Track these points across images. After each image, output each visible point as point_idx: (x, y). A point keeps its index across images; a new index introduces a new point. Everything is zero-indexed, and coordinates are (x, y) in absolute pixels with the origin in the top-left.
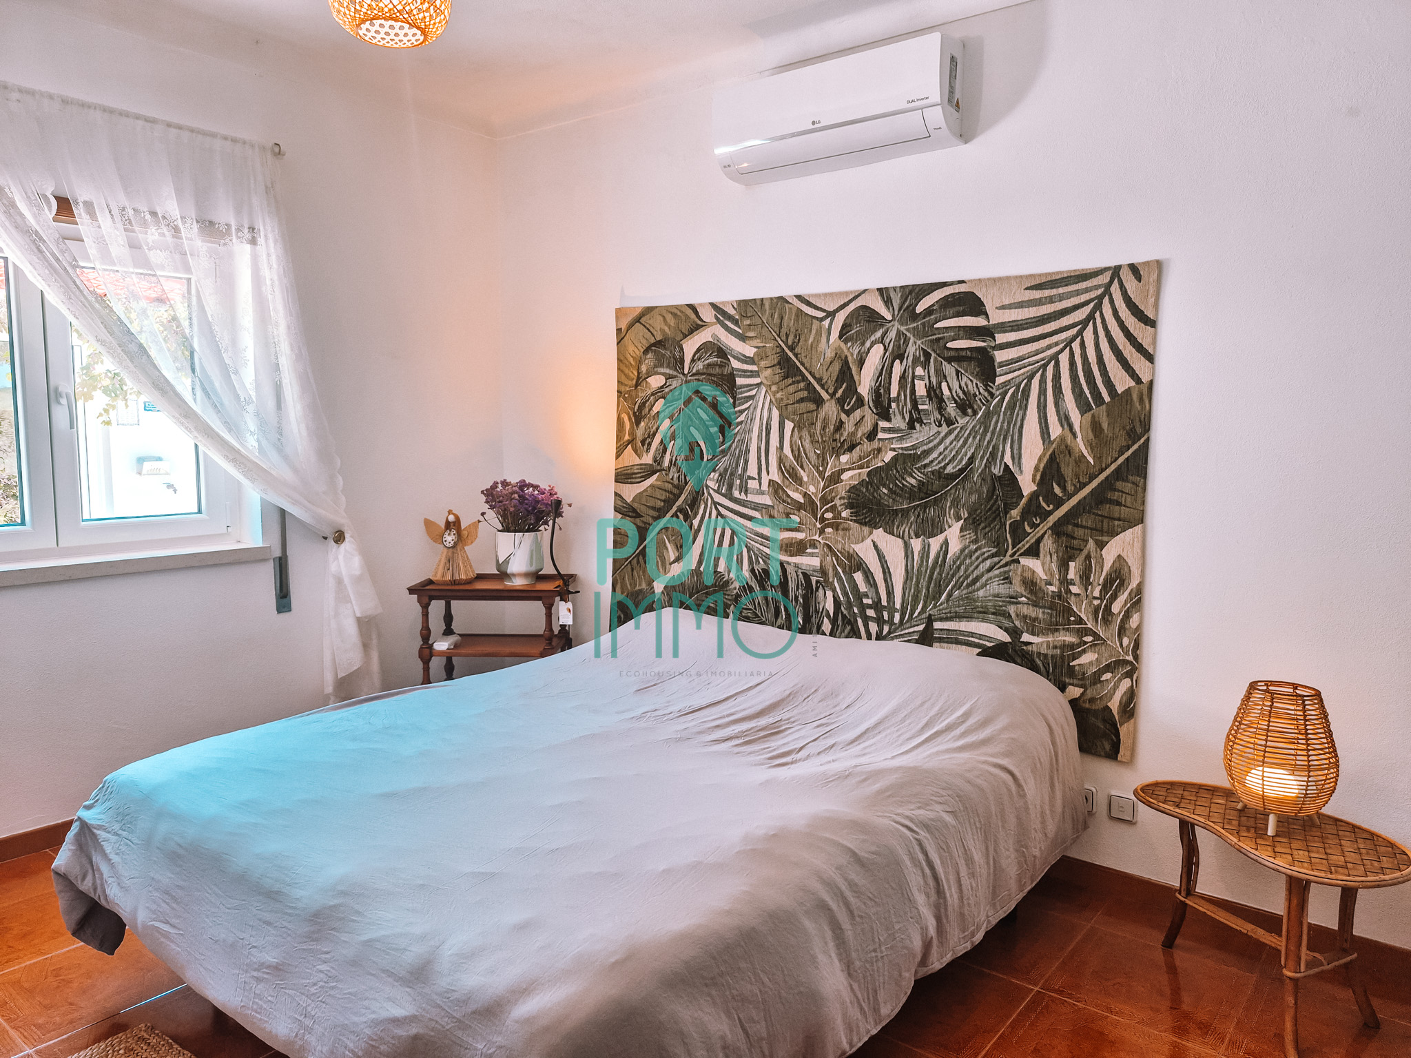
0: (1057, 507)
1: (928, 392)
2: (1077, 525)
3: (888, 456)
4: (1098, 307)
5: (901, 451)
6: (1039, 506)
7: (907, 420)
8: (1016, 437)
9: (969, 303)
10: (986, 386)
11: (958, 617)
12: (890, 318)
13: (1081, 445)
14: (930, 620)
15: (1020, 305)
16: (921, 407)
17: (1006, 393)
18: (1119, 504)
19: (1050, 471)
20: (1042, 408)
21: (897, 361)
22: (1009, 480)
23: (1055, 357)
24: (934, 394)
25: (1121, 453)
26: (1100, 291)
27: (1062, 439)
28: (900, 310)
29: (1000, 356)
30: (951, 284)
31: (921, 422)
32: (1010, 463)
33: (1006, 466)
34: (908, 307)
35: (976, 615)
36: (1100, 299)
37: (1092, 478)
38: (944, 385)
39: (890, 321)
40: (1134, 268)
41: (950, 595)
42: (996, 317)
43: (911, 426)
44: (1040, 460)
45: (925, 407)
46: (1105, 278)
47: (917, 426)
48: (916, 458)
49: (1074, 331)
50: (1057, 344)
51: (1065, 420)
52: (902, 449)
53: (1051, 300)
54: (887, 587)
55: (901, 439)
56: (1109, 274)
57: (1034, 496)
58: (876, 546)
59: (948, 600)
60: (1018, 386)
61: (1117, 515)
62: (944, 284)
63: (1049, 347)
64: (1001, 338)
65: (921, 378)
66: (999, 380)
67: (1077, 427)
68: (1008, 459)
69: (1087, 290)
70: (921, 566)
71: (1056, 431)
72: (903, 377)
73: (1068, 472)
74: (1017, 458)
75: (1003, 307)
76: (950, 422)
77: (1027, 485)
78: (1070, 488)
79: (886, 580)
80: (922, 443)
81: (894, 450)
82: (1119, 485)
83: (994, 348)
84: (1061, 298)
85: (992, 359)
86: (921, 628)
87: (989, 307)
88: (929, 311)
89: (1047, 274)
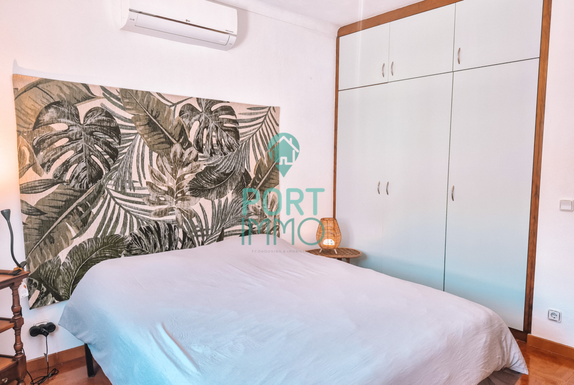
0: (260, 181)
1: (217, 142)
2: (265, 187)
3: (203, 168)
4: (265, 118)
5: (208, 165)
6: (256, 182)
7: (210, 153)
8: (248, 160)
9: (229, 110)
10: (237, 141)
11: (233, 225)
12: (201, 111)
13: (265, 162)
14: (223, 229)
15: (245, 114)
16: (214, 148)
17: (242, 144)
18: (273, 179)
19: (258, 170)
20: (254, 150)
21: (205, 129)
22: (246, 174)
23: (255, 133)
24: (219, 143)
25: (273, 164)
26: (266, 113)
27: (261, 159)
28: (205, 108)
29: (241, 131)
30: (225, 102)
31: (215, 154)
32: (246, 168)
33: (245, 169)
34: (208, 108)
35: (238, 223)
36: (266, 115)
37: (268, 171)
38: (223, 140)
39: (201, 112)
40: (273, 108)
41: (230, 218)
42: (239, 117)
43: (211, 155)
44: (256, 167)
45: (216, 148)
46: (266, 110)
47: (213, 155)
48: (214, 168)
49: (260, 125)
50: (255, 129)
51: (261, 154)
52: (209, 164)
53: (254, 114)
54: (205, 221)
55: (207, 160)
56: (268, 108)
57: (254, 178)
58: (201, 205)
59: (229, 220)
60: (246, 142)
61: (273, 182)
62: (222, 102)
63: (253, 129)
64: (241, 125)
65: (214, 136)
66: (241, 139)
67: (264, 156)
68: (246, 167)
69: (263, 112)
70: (218, 210)
71: (259, 157)
72: (208, 135)
73: (262, 170)
74: (249, 167)
75: (240, 114)
76: (225, 154)
77: (252, 175)
78: (263, 175)
79: (205, 219)
80: (216, 162)
81: (205, 165)
82: (273, 173)
83: (239, 128)
84: (257, 113)
85: (238, 132)
86: (219, 233)
87: (236, 113)
88: (216, 111)
89: (253, 105)
